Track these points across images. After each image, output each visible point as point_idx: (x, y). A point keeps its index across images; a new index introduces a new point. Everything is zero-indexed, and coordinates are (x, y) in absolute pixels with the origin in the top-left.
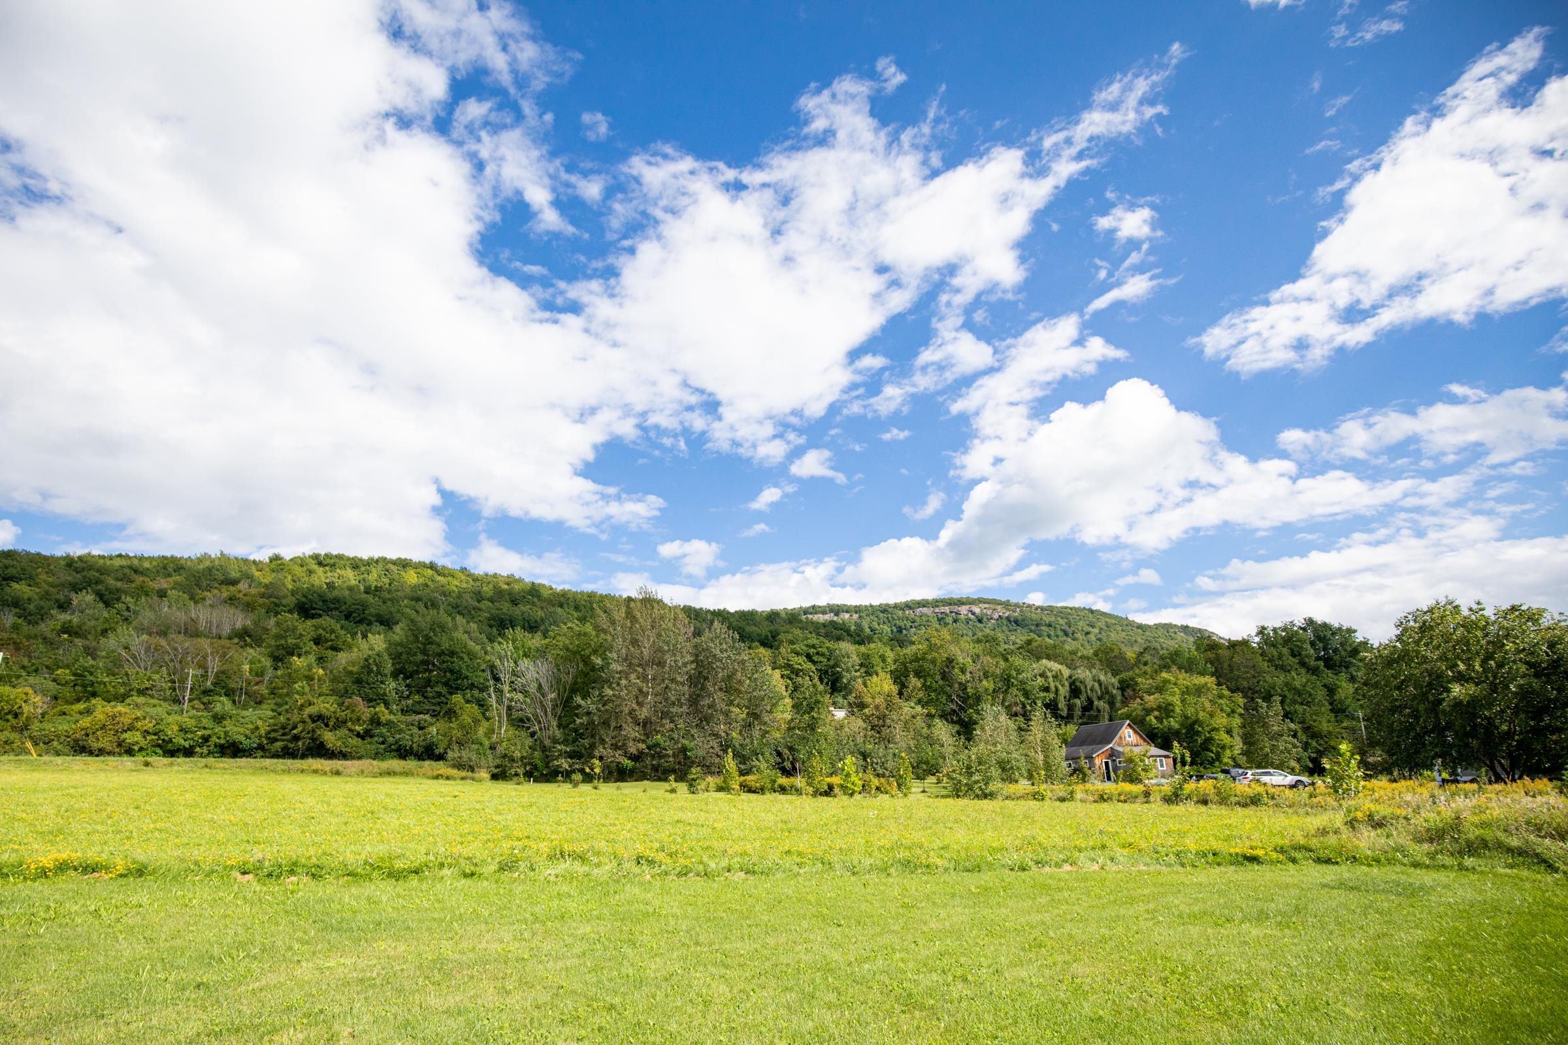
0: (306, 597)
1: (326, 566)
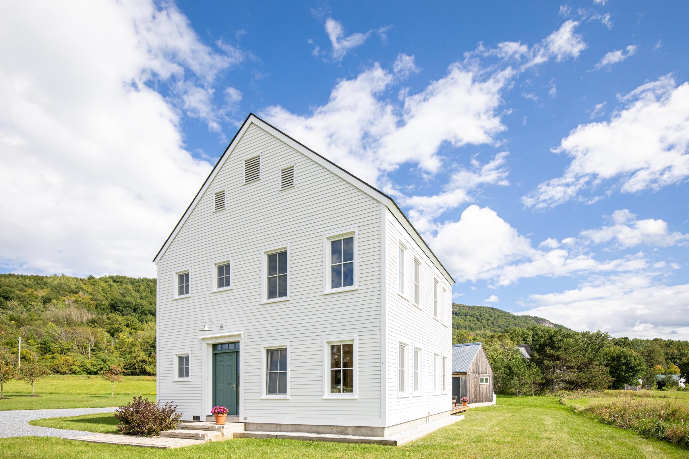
0: (113, 301)
1: (117, 282)
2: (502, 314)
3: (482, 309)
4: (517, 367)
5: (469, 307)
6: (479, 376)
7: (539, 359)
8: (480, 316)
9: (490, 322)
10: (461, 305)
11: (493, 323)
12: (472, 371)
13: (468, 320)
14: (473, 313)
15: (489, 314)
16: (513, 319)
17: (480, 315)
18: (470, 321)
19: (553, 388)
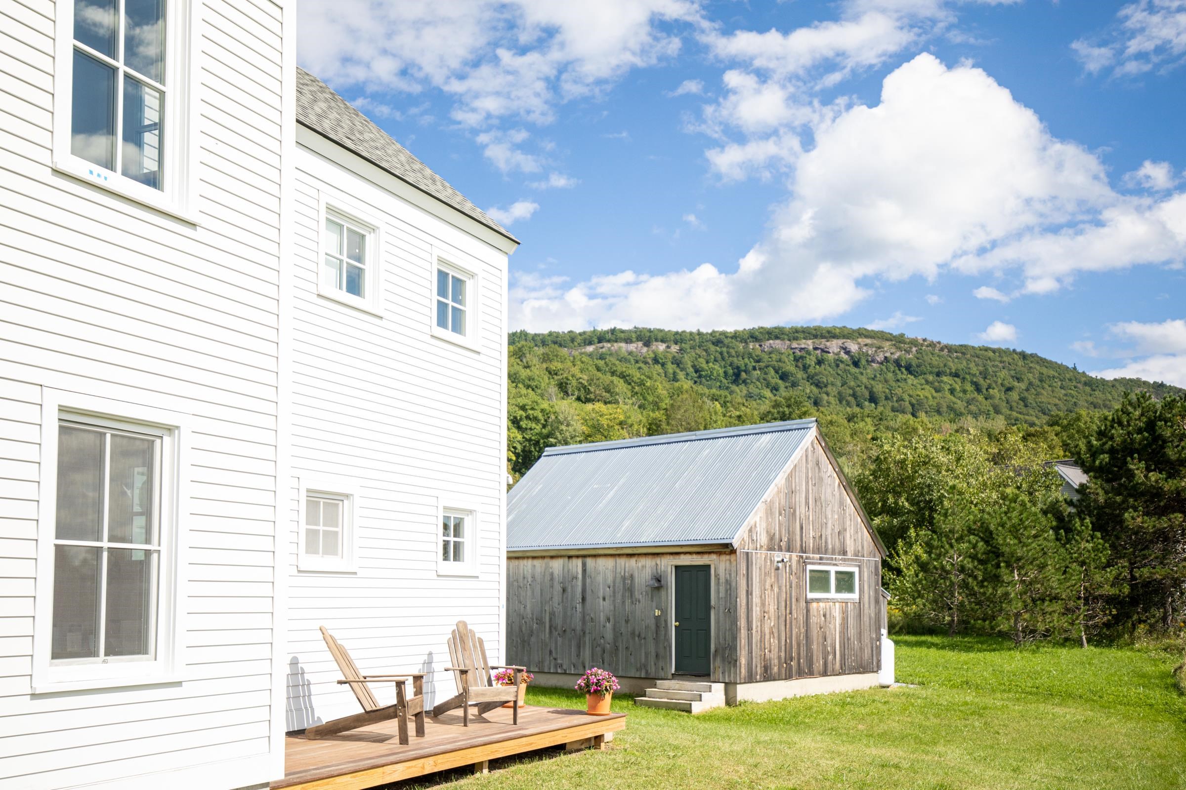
2: (1052, 373)
3: (991, 354)
4: (1015, 531)
5: (950, 349)
6: (803, 562)
7: (1108, 504)
8: (985, 378)
9: (1014, 396)
10: (924, 340)
11: (1023, 399)
12: (763, 539)
13: (947, 387)
14: (960, 367)
15: (1013, 373)
16: (1088, 389)
17: (985, 375)
18: (952, 391)
19: (1164, 619)
